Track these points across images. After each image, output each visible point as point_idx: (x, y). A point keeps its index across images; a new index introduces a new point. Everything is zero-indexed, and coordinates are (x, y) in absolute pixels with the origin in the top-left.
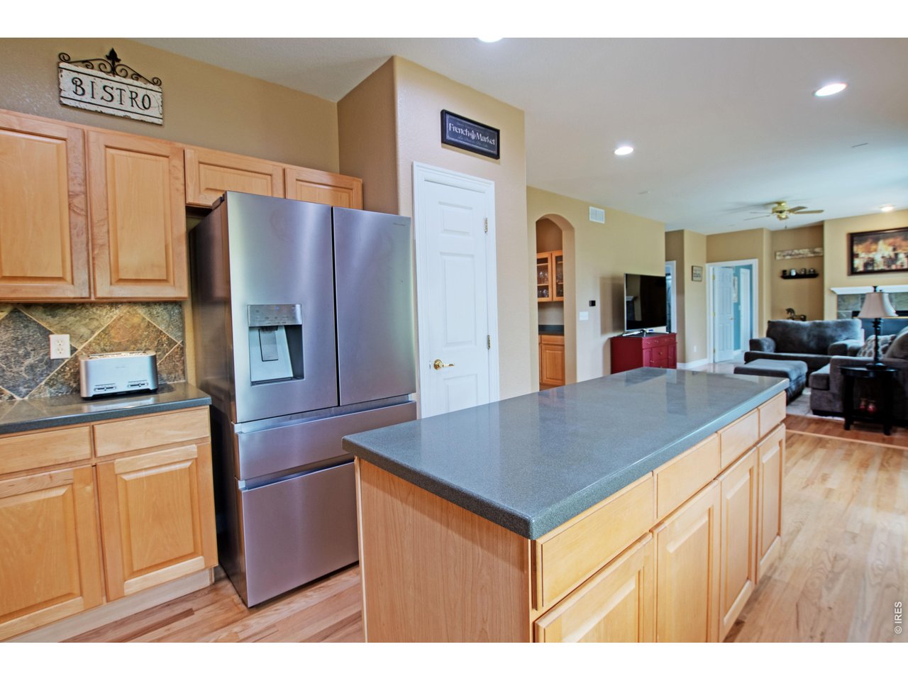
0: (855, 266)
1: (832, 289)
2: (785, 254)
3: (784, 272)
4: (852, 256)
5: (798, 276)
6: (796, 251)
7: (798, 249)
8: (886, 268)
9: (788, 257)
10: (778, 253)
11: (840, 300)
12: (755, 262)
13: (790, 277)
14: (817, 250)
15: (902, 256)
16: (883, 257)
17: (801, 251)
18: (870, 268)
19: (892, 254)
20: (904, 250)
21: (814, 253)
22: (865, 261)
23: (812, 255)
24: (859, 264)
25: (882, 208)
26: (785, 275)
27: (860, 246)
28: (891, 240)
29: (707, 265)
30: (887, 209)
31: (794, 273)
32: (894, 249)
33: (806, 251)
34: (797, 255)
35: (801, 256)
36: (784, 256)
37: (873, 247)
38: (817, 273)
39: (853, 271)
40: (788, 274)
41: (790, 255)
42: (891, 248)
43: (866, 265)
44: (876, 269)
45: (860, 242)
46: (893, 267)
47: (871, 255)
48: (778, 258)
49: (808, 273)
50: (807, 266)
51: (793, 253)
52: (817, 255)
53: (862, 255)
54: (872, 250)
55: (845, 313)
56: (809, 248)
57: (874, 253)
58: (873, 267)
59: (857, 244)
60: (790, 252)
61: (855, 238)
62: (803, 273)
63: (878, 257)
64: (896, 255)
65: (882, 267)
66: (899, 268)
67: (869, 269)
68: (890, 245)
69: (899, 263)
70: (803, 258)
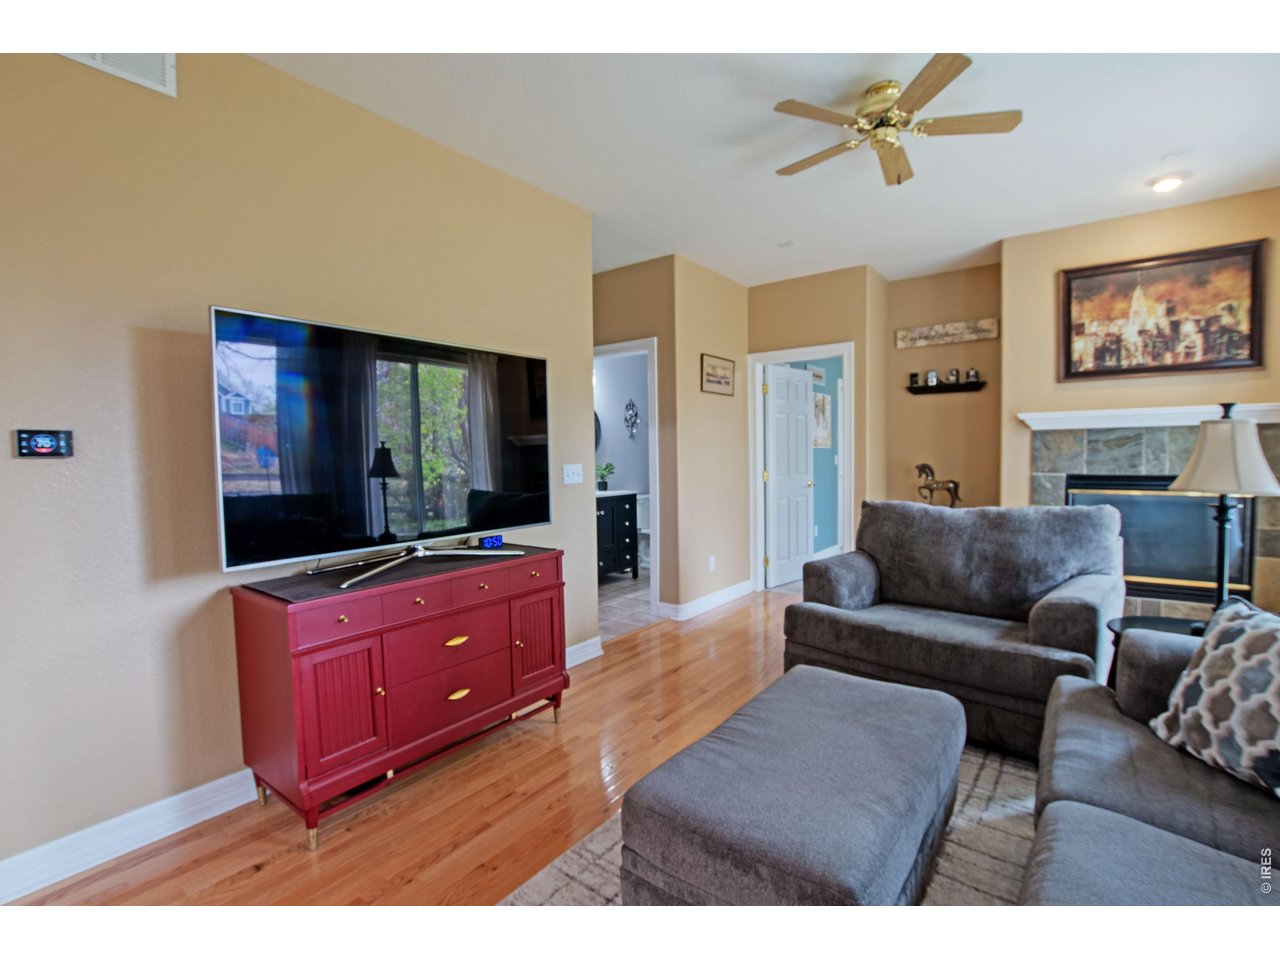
0: (1075, 356)
1: (1022, 416)
2: (915, 334)
3: (914, 376)
4: (1068, 330)
5: (942, 388)
6: (939, 328)
7: (944, 323)
8: (1149, 361)
9: (922, 343)
10: (900, 334)
11: (1038, 444)
12: (846, 350)
13: (927, 390)
14: (985, 324)
15: (1188, 328)
16: (1141, 332)
17: (950, 328)
18: (1110, 362)
19: (1165, 324)
20: (1194, 313)
21: (977, 331)
22: (1099, 343)
23: (974, 337)
24: (1083, 349)
25: (1152, 183)
26: (917, 388)
27: (1088, 305)
28: (1162, 287)
29: (750, 358)
30: (1168, 186)
31: (933, 382)
32: (1170, 311)
33: (961, 325)
34: (941, 336)
35: (949, 339)
36: (913, 340)
37: (1120, 305)
38: (982, 379)
39: (1069, 371)
40: (921, 383)
41: (926, 338)
42: (1161, 308)
43: (1100, 353)
44: (1125, 364)
45: (1089, 293)
46: (1168, 359)
47: (1114, 329)
48: (900, 344)
49: (963, 380)
50: (963, 364)
51: (933, 333)
52: (983, 336)
53: (1092, 327)
54: (1116, 313)
55: (1049, 479)
56: (966, 321)
57: (1120, 322)
58: (1119, 360)
59: (1080, 300)
60: (925, 330)
61: (1075, 284)
62: (953, 379)
63: (1130, 335)
64: (1175, 326)
65: (1139, 359)
66: (1181, 360)
67: (1108, 367)
68: (1159, 299)
69: (1181, 348)
70: (952, 343)
